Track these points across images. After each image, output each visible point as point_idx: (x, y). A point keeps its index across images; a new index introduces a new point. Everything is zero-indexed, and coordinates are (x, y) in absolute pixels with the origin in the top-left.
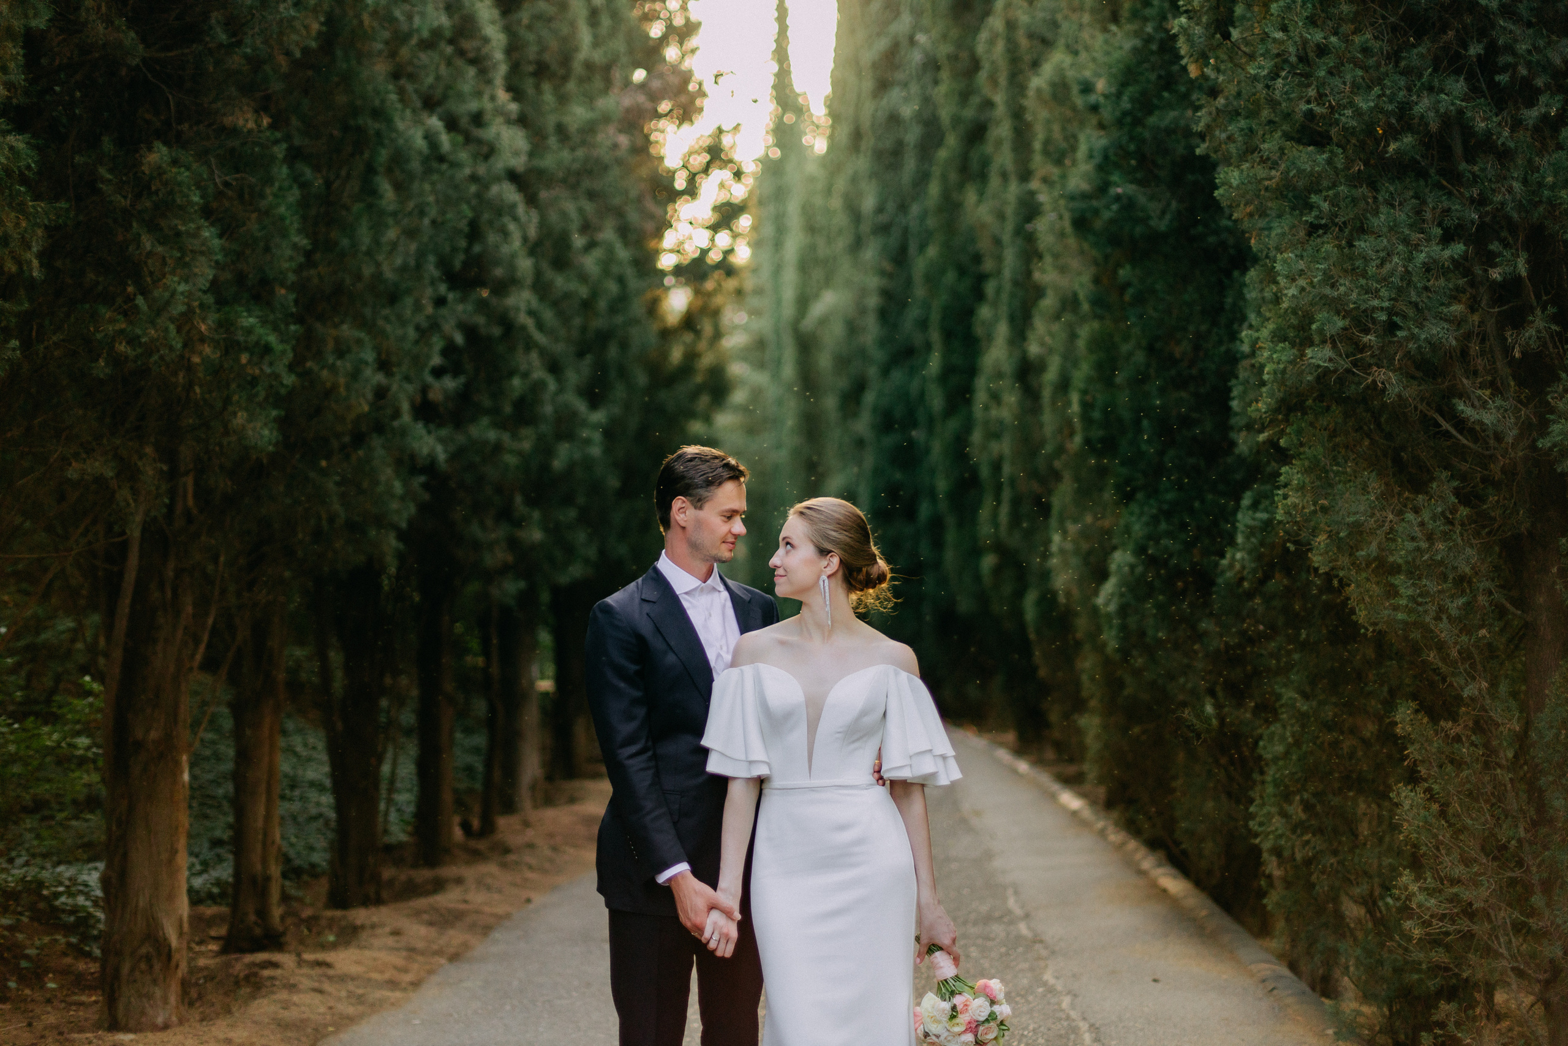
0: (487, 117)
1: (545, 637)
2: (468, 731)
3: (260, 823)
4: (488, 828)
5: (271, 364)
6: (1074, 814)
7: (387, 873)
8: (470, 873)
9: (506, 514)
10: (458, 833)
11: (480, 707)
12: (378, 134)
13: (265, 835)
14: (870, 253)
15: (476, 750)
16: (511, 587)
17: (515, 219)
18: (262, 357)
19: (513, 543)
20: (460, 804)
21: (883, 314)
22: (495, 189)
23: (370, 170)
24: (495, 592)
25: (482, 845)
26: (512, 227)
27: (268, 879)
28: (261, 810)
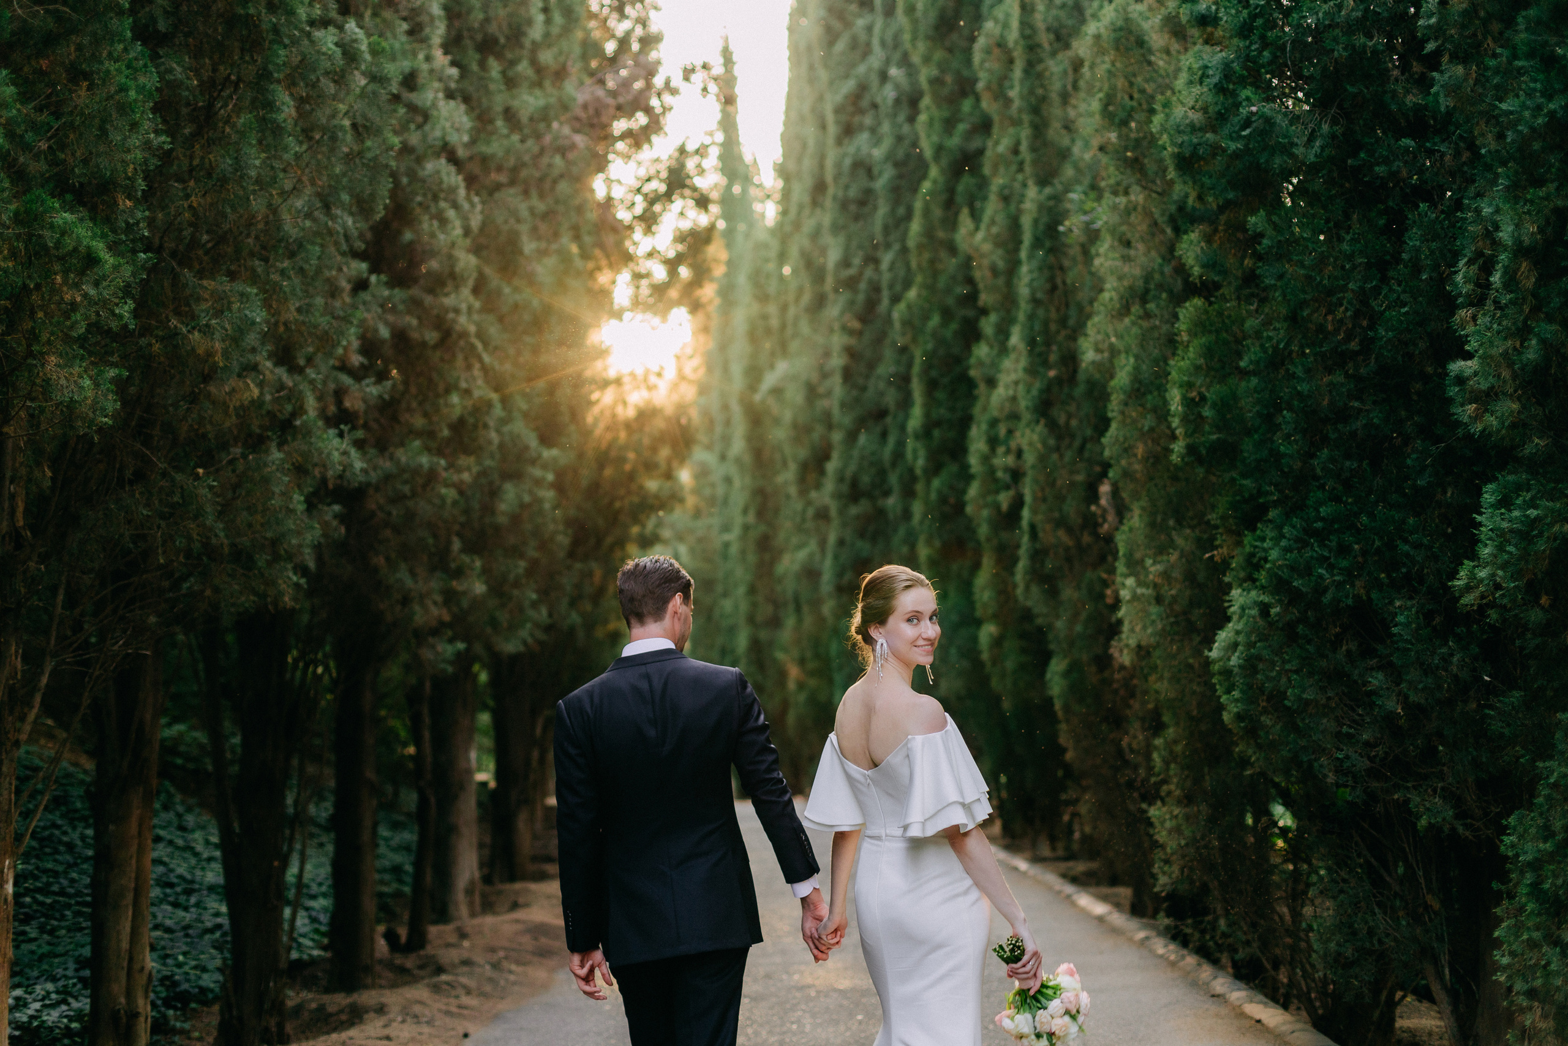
0: (422, 79)
1: (484, 718)
2: (396, 826)
3: (125, 945)
4: (417, 941)
5: (97, 284)
6: (1100, 919)
7: (293, 998)
8: (393, 998)
9: (441, 563)
10: (382, 946)
11: (410, 799)
12: (276, 30)
13: (131, 960)
14: (833, 310)
15: (407, 848)
16: (447, 650)
17: (455, 206)
18: (82, 273)
19: (450, 597)
20: (387, 912)
21: (847, 374)
22: (430, 166)
23: (265, 75)
24: (427, 654)
25: (410, 962)
26: (451, 213)
27: (134, 1015)
28: (126, 926)
